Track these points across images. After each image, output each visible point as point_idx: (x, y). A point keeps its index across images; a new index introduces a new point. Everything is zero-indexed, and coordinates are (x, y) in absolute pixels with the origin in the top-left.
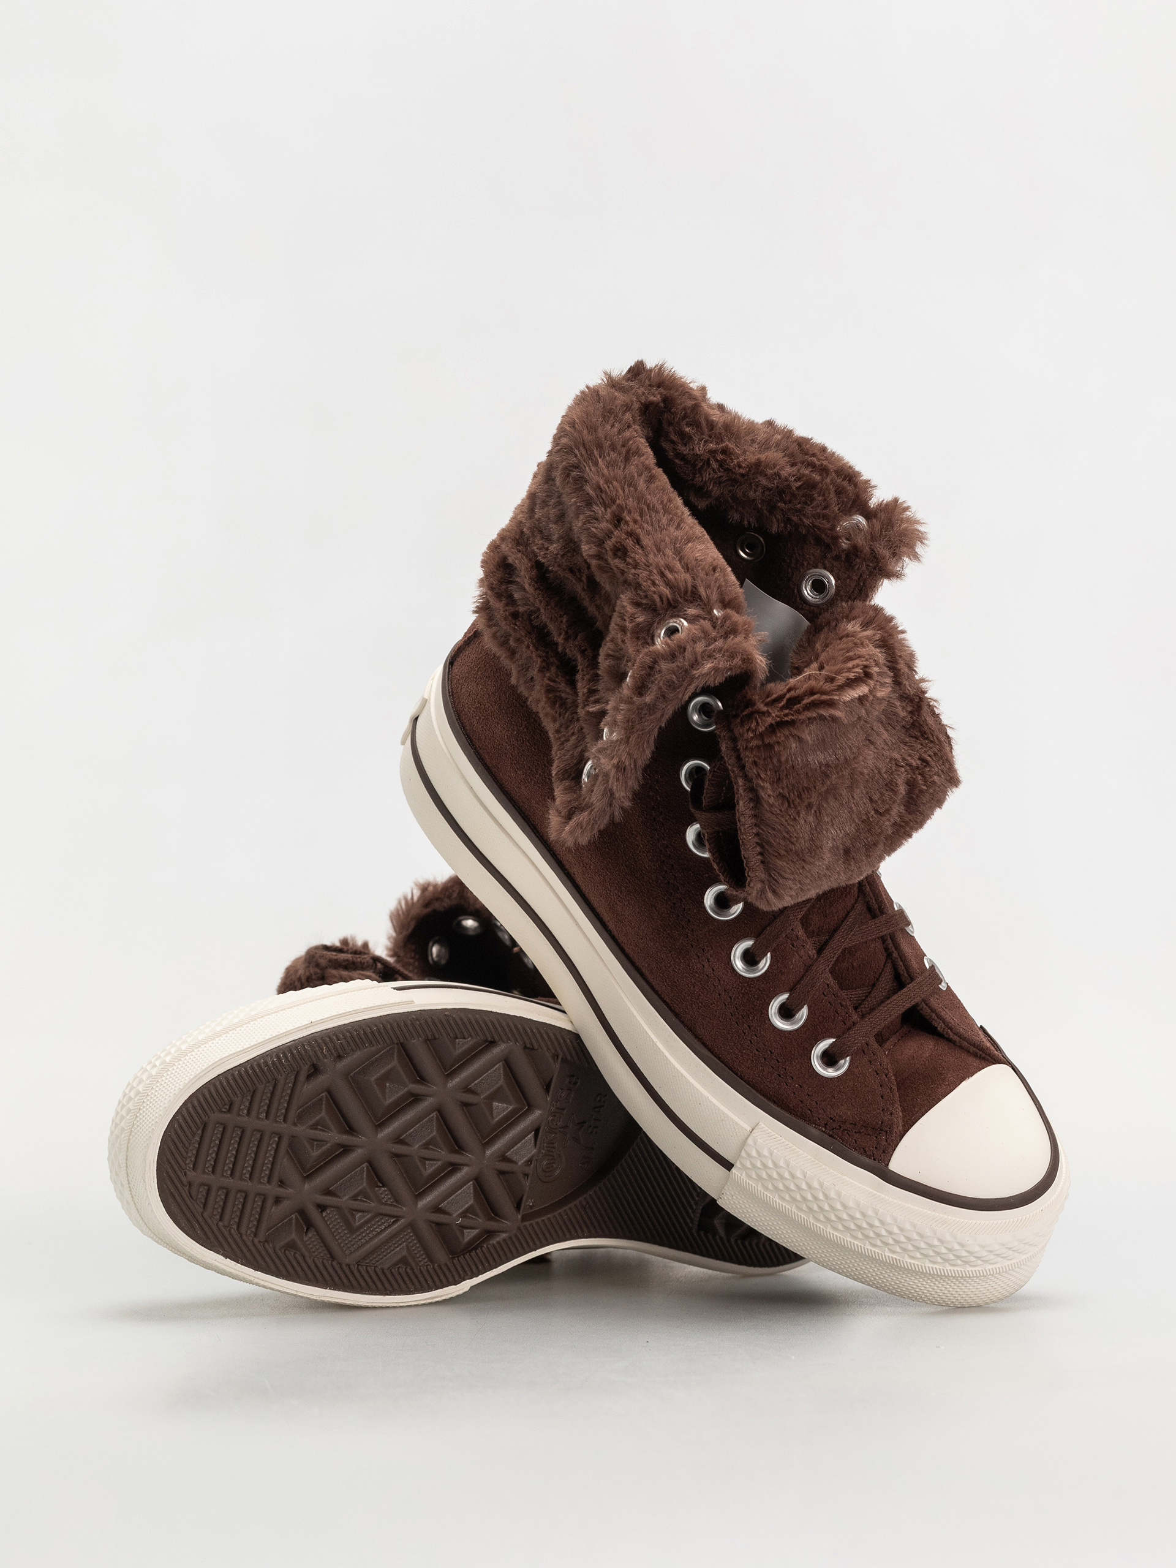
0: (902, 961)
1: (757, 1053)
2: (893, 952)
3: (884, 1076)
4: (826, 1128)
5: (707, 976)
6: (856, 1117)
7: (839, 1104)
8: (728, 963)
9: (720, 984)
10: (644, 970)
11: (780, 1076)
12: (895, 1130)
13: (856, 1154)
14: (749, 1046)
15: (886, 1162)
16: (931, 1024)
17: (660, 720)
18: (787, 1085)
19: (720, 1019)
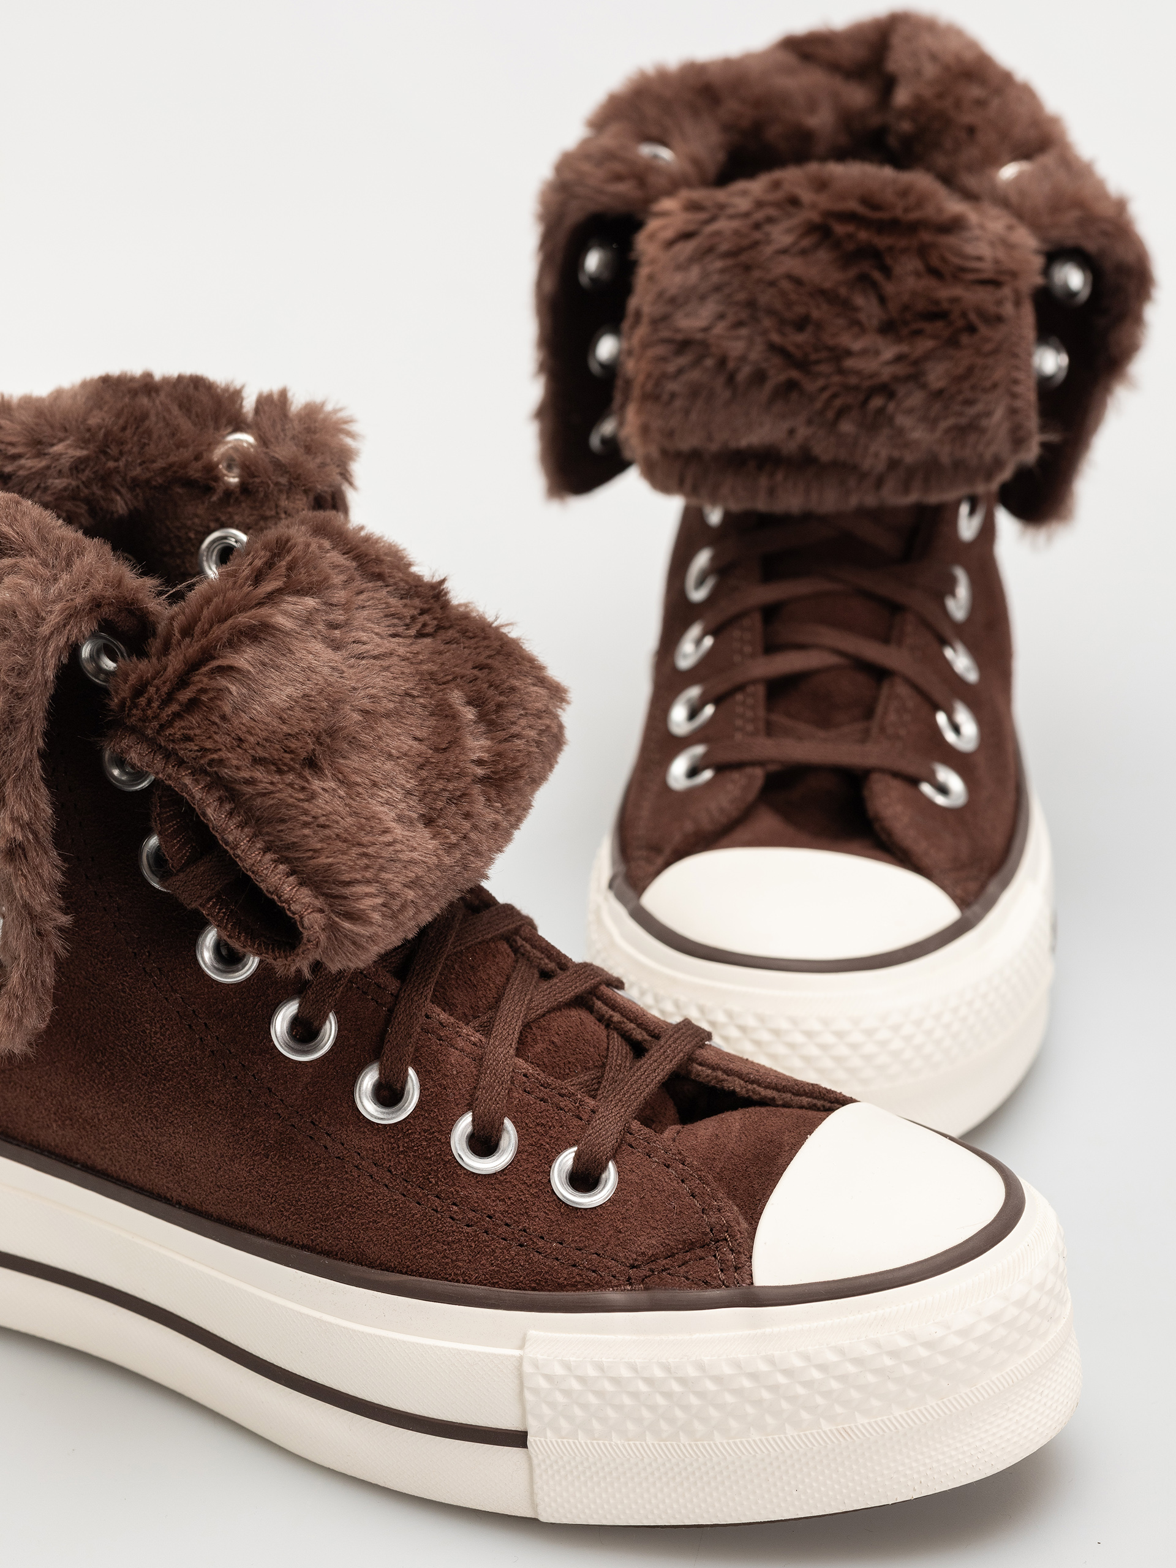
0: (631, 1021)
1: (469, 1230)
2: (611, 1016)
3: (681, 1166)
4: (631, 1284)
5: (339, 1158)
6: (667, 1241)
7: (632, 1237)
8: (359, 1119)
9: (362, 1158)
10: (251, 1222)
11: (521, 1245)
12: (737, 1228)
13: (695, 1294)
14: (452, 1226)
15: (748, 1281)
16: (722, 1090)
17: (30, 737)
18: (540, 1253)
19: (390, 1212)
